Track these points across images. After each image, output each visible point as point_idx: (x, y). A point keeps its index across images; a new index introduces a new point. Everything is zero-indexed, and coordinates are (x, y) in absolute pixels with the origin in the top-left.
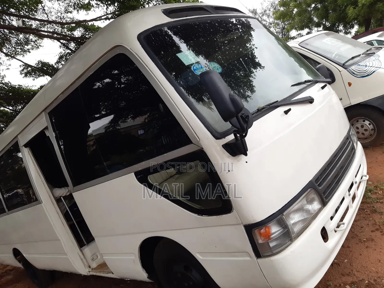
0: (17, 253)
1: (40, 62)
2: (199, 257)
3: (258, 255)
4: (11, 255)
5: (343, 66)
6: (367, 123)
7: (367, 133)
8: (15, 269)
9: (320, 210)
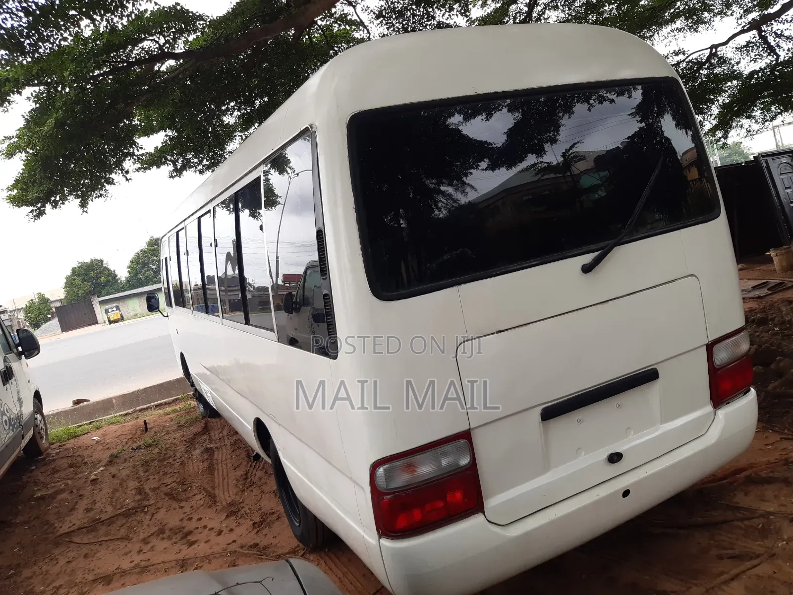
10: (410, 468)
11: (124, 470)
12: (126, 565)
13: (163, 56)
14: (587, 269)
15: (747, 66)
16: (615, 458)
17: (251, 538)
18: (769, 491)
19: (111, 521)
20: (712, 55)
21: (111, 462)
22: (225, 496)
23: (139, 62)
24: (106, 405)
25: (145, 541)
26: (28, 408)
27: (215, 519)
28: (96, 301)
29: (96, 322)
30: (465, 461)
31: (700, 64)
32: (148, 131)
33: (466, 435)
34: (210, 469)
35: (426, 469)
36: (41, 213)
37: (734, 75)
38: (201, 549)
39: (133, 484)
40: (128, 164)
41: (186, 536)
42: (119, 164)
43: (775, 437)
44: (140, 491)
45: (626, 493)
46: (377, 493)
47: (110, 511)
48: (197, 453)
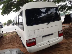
10: (30, 41)
11: (9, 39)
12: (8, 47)
13: (15, 2)
14: (47, 24)
15: (69, 6)
16: (49, 41)
17: (19, 46)
18: (64, 45)
19: (7, 43)
20: (66, 4)
21: (8, 38)
22: (17, 42)
23: (13, 2)
24: (9, 33)
25: (10, 45)
26: (2, 33)
27: (16, 44)
28: (10, 23)
29: (10, 25)
30: (35, 41)
31: (65, 5)
32: (13, 8)
33: (35, 38)
34: (17, 39)
35: (31, 41)
36: (4, 15)
37: (68, 6)
38: (15, 46)
39: (10, 40)
40: (12, 11)
41: (14, 45)
42: (11, 11)
43: (66, 40)
44: (10, 41)
45: (50, 44)
46: (27, 43)
47: (8, 42)
48: (16, 38)
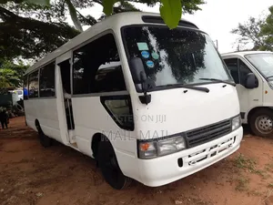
0: (37, 123)
1: (89, 16)
2: (115, 150)
3: (139, 157)
4: (34, 122)
5: (267, 79)
6: (269, 121)
7: (267, 128)
8: (34, 131)
9: (183, 149)
